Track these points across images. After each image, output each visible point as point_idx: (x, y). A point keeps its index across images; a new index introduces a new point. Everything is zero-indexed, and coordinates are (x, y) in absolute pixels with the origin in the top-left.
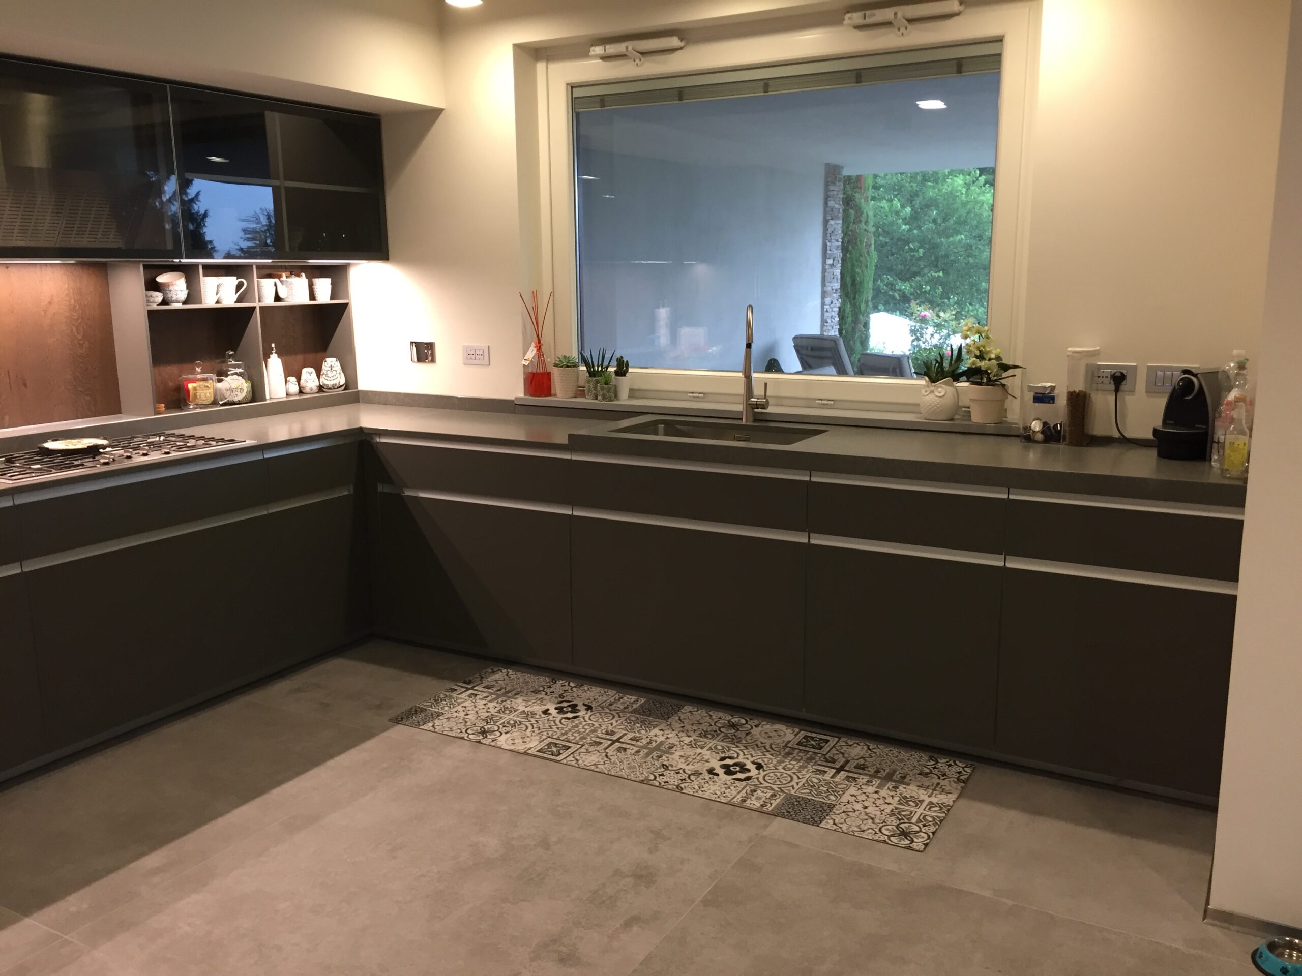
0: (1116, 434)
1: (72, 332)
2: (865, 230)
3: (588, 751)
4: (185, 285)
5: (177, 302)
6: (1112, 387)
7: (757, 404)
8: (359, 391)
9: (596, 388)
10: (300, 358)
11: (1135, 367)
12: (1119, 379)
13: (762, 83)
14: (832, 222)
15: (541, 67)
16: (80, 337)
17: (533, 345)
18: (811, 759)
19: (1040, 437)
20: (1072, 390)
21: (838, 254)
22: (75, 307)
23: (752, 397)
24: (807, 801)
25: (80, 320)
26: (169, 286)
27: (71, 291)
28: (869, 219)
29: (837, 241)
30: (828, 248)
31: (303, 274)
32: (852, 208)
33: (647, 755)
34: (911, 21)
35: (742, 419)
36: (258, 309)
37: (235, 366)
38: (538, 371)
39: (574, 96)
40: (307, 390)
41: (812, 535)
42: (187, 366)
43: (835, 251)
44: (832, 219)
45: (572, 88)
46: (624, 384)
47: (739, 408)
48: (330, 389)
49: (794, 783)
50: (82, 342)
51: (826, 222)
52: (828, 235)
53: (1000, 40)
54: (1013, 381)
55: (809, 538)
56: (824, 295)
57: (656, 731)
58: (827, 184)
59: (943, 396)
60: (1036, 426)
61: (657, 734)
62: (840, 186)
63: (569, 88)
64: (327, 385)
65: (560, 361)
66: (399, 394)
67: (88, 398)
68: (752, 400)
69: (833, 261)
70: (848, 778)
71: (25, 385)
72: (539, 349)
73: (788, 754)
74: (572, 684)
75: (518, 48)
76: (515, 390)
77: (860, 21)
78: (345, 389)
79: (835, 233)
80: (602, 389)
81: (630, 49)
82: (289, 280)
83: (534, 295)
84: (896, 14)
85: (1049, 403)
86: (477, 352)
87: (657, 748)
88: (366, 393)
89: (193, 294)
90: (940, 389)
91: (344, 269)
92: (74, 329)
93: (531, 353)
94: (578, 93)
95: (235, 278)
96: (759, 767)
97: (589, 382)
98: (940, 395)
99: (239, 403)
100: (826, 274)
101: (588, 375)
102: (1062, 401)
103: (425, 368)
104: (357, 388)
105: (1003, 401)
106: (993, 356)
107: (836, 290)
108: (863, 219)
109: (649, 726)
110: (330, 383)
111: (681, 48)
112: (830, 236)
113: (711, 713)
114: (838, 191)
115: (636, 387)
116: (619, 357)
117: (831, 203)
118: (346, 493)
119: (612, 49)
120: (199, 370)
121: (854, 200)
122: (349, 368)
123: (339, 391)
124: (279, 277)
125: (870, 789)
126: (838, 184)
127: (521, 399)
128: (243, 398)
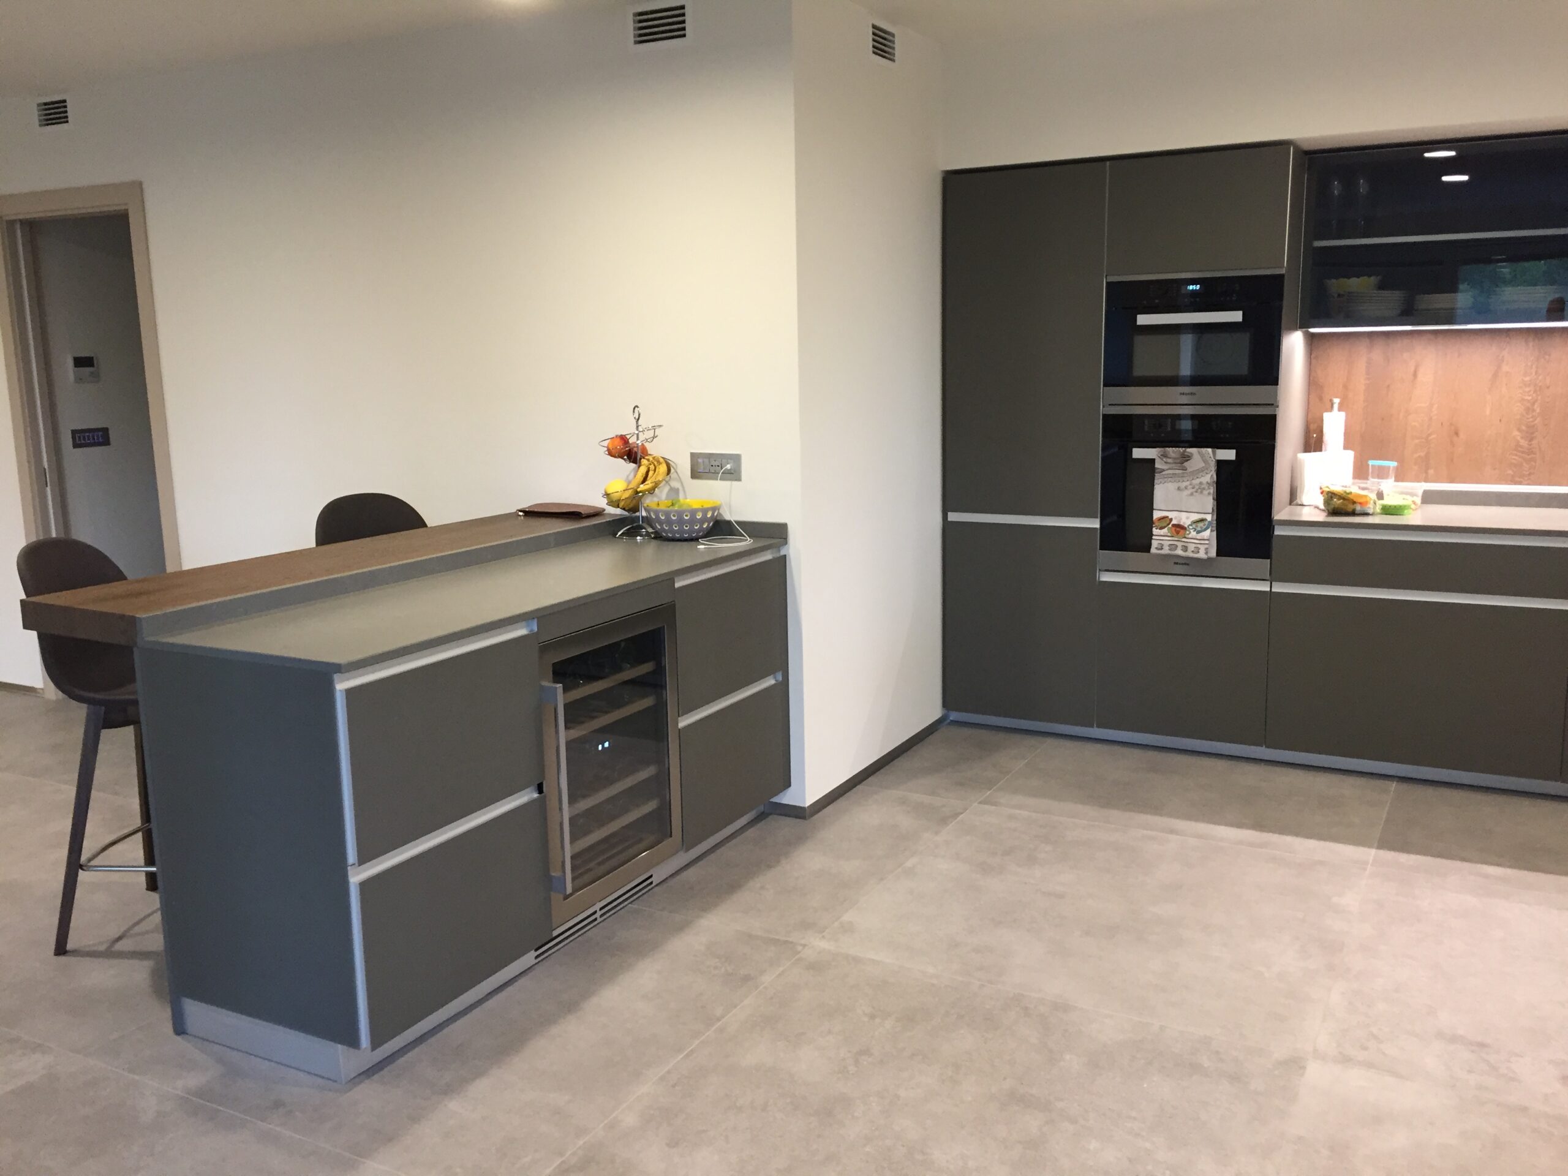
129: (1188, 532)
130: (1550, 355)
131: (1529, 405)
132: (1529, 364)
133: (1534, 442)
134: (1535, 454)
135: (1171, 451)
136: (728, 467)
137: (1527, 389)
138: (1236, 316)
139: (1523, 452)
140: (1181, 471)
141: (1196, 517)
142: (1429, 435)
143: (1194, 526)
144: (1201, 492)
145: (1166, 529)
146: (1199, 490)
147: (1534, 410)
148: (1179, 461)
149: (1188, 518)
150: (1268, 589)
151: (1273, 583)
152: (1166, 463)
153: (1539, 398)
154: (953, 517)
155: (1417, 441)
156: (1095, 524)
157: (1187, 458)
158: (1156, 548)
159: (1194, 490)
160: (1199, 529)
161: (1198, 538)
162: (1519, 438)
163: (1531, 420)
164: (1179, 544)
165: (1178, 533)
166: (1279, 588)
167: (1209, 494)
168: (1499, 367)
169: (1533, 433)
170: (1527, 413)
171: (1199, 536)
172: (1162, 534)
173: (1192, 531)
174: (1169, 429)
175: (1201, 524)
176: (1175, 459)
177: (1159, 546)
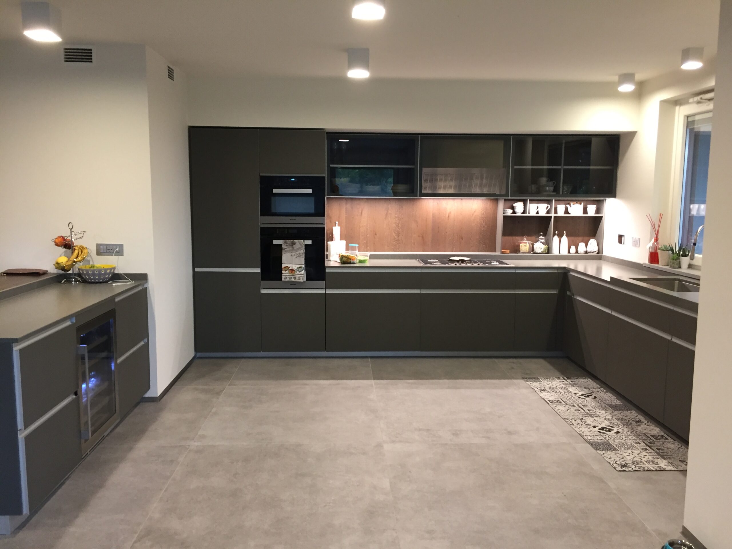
1: (481, 222)
4: (523, 207)
5: (519, 213)
8: (603, 255)
15: (677, 108)
16: (484, 224)
17: (654, 239)
22: (484, 213)
24: (610, 445)
25: (485, 218)
26: (517, 207)
27: (483, 208)
31: (583, 203)
36: (553, 217)
37: (542, 239)
38: (654, 252)
39: (686, 120)
42: (521, 237)
45: (688, 117)
50: (484, 226)
55: (672, 338)
63: (686, 117)
65: (662, 247)
67: (484, 246)
71: (462, 239)
72: (656, 241)
75: (662, 102)
78: (596, 253)
81: (702, 98)
82: (574, 205)
86: (637, 241)
88: (607, 257)
89: (526, 210)
91: (602, 201)
92: (482, 221)
93: (653, 243)
94: (689, 119)
95: (546, 204)
96: (617, 433)
103: (620, 246)
104: (602, 253)
110: (590, 250)
115: (691, 263)
118: (556, 292)
119: (695, 99)
120: (525, 239)
122: (600, 245)
123: (593, 254)
124: (569, 204)
127: (645, 264)
128: (542, 252)
129: (296, 272)
130: (403, 207)
131: (397, 224)
132: (397, 210)
133: (399, 237)
134: (400, 241)
135: (288, 241)
136: (117, 249)
137: (396, 219)
138: (310, 191)
139: (396, 241)
140: (292, 249)
141: (298, 266)
142: (367, 235)
143: (298, 269)
144: (300, 257)
145: (288, 271)
146: (299, 256)
147: (399, 226)
148: (290, 245)
149: (295, 267)
150: (324, 292)
151: (326, 290)
152: (286, 246)
153: (400, 222)
154: (197, 270)
155: (363, 237)
156: (259, 270)
157: (294, 244)
158: (284, 279)
159: (297, 256)
160: (300, 271)
161: (299, 274)
162: (395, 236)
163: (398, 229)
164: (293, 277)
165: (292, 272)
166: (328, 291)
167: (303, 257)
168: (388, 211)
169: (399, 234)
170: (397, 227)
171: (300, 273)
172: (286, 273)
173: (297, 271)
174: (286, 233)
175: (300, 269)
176: (290, 244)
177: (285, 278)
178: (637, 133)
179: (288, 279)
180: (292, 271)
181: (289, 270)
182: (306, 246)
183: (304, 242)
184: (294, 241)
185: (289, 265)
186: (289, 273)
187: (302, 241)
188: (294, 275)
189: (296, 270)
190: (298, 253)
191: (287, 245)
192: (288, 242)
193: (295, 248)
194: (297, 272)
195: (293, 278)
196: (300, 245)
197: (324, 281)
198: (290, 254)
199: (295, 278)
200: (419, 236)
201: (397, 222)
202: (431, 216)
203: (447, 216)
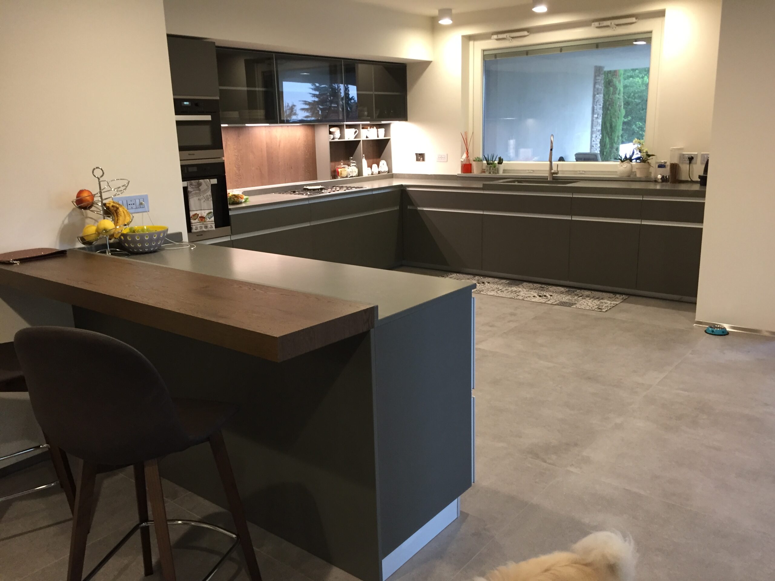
0: (690, 180)
1: (304, 150)
2: (619, 98)
3: (490, 292)
4: (339, 132)
5: (337, 138)
6: (688, 162)
7: (554, 173)
8: (393, 174)
9: (490, 169)
10: (371, 161)
11: (697, 154)
12: (691, 159)
13: (559, 49)
14: (597, 96)
15: (471, 43)
16: (307, 152)
17: (465, 153)
18: (570, 294)
19: (660, 181)
20: (672, 163)
21: (601, 112)
22: (305, 141)
23: (552, 170)
24: (567, 302)
25: (307, 146)
26: (335, 133)
27: (304, 135)
28: (621, 92)
29: (600, 105)
30: (595, 109)
31: (375, 127)
32: (611, 87)
33: (511, 293)
34: (617, 25)
35: (548, 179)
36: (361, 141)
37: (353, 163)
38: (467, 163)
39: (484, 54)
40: (374, 173)
41: (573, 216)
42: (337, 163)
43: (599, 110)
44: (598, 94)
46: (501, 167)
47: (547, 174)
48: (383, 172)
49: (563, 299)
50: (307, 154)
51: (594, 96)
52: (595, 102)
53: (651, 32)
54: (652, 160)
55: (572, 218)
56: (592, 133)
57: (514, 288)
58: (595, 76)
59: (626, 167)
60: (659, 177)
61: (514, 289)
62: (602, 77)
63: (483, 51)
64: (382, 171)
65: (476, 159)
66: (410, 174)
67: (308, 174)
68: (552, 171)
69: (598, 115)
70: (582, 298)
71: (292, 168)
72: (467, 154)
73: (562, 293)
74: (481, 277)
75: (464, 37)
76: (457, 171)
77: (598, 25)
78: (388, 173)
79: (599, 101)
80: (493, 169)
81: (508, 36)
82: (370, 129)
83: (466, 133)
84: (611, 23)
85: (664, 168)
86: (442, 156)
87: (515, 291)
88: (396, 174)
89: (342, 136)
90: (625, 165)
91: (389, 125)
93: (465, 156)
94: (486, 53)
95: (354, 129)
96: (551, 296)
97: (487, 167)
98: (625, 166)
99: (354, 177)
100: (594, 122)
101: (487, 164)
102: (668, 168)
103: (421, 163)
104: (392, 172)
105: (649, 168)
106: (644, 151)
107: (599, 130)
108: (617, 92)
109: (511, 287)
110: (383, 171)
111: (528, 35)
112: (596, 103)
113: (534, 284)
114: (601, 80)
115: (506, 169)
116: (499, 157)
117: (597, 86)
118: (396, 209)
119: (501, 36)
120: (342, 164)
121: (613, 82)
122: (389, 165)
123: (386, 173)
124: (367, 129)
125: (590, 301)
126: (601, 76)
127: (460, 174)
128: (356, 175)
130: (240, 137)
131: (237, 157)
132: (235, 141)
133: (240, 171)
134: (241, 176)
137: (235, 151)
139: (238, 176)
140: (198, 191)
141: (207, 212)
143: (208, 216)
144: (208, 200)
145: (197, 219)
148: (197, 186)
149: (204, 213)
150: (230, 239)
151: (232, 236)
152: (192, 188)
157: (200, 185)
159: (204, 199)
160: (210, 217)
162: (236, 170)
163: (238, 163)
165: (202, 221)
166: (234, 238)
167: (210, 200)
168: (227, 142)
169: (239, 168)
170: (237, 160)
171: (209, 220)
172: (196, 222)
175: (210, 215)
177: (196, 228)
178: (432, 63)
179: (199, 230)
180: (202, 219)
181: (199, 218)
182: (212, 185)
183: (210, 181)
184: (200, 181)
185: (198, 212)
186: (199, 222)
187: (208, 180)
188: (205, 223)
189: (206, 216)
190: (205, 195)
191: (194, 187)
192: (194, 183)
193: (202, 190)
194: (207, 219)
195: (203, 227)
196: (207, 186)
197: (230, 227)
198: (197, 198)
199: (206, 227)
200: (257, 169)
201: (236, 154)
202: (265, 146)
203: (278, 145)
